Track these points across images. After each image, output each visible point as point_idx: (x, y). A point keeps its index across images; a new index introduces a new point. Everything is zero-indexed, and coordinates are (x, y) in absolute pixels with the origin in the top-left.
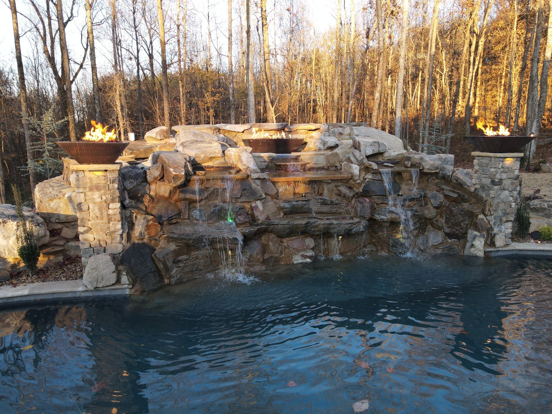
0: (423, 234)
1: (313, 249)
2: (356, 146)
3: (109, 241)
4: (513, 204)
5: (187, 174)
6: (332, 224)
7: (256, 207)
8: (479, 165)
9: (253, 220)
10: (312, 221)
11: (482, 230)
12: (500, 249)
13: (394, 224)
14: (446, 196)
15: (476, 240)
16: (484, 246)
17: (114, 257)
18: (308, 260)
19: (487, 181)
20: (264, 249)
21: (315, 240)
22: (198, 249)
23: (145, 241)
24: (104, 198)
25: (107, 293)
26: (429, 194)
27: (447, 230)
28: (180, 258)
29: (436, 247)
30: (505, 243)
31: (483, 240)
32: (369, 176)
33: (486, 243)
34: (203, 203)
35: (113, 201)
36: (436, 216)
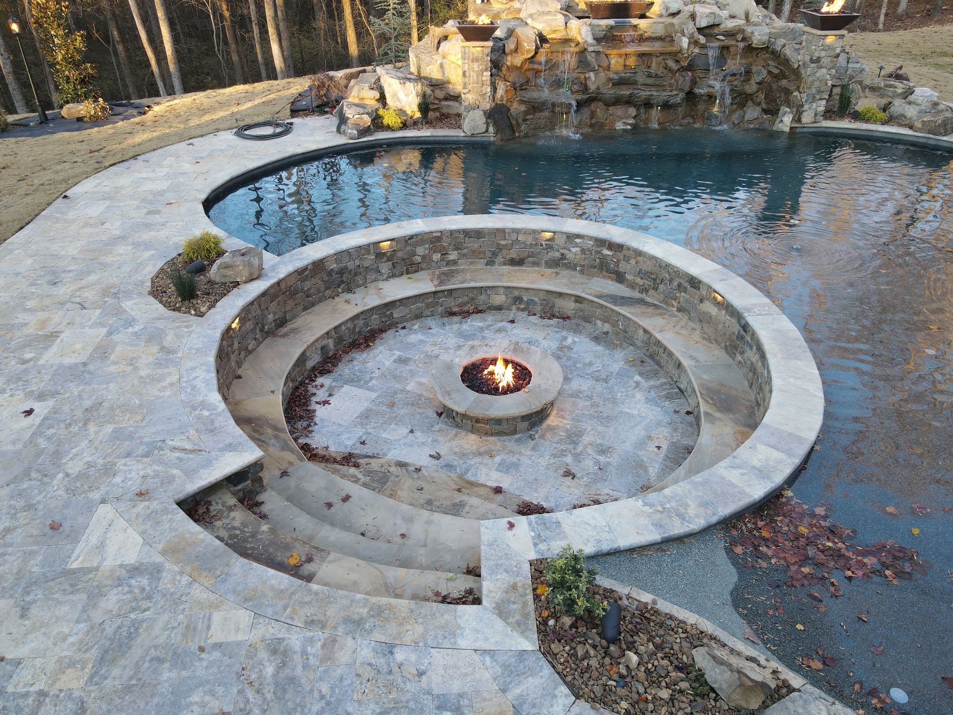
0: (742, 109)
1: (635, 117)
2: (693, 17)
3: (481, 101)
4: (829, 83)
5: (537, 48)
6: (652, 95)
7: (589, 78)
8: (806, 41)
9: (585, 89)
10: (636, 92)
11: (793, 107)
12: (806, 125)
13: (711, 98)
14: (769, 72)
15: (786, 117)
16: (792, 121)
17: (485, 112)
18: (629, 127)
19: (807, 58)
20: (593, 115)
21: (638, 109)
22: (542, 111)
23: (504, 102)
24: (480, 67)
25: (478, 139)
26: (754, 69)
27: (764, 106)
28: (528, 117)
29: (750, 122)
30: (814, 120)
31: (791, 116)
32: (697, 50)
33: (793, 119)
34: (547, 72)
35: (486, 70)
36: (757, 92)
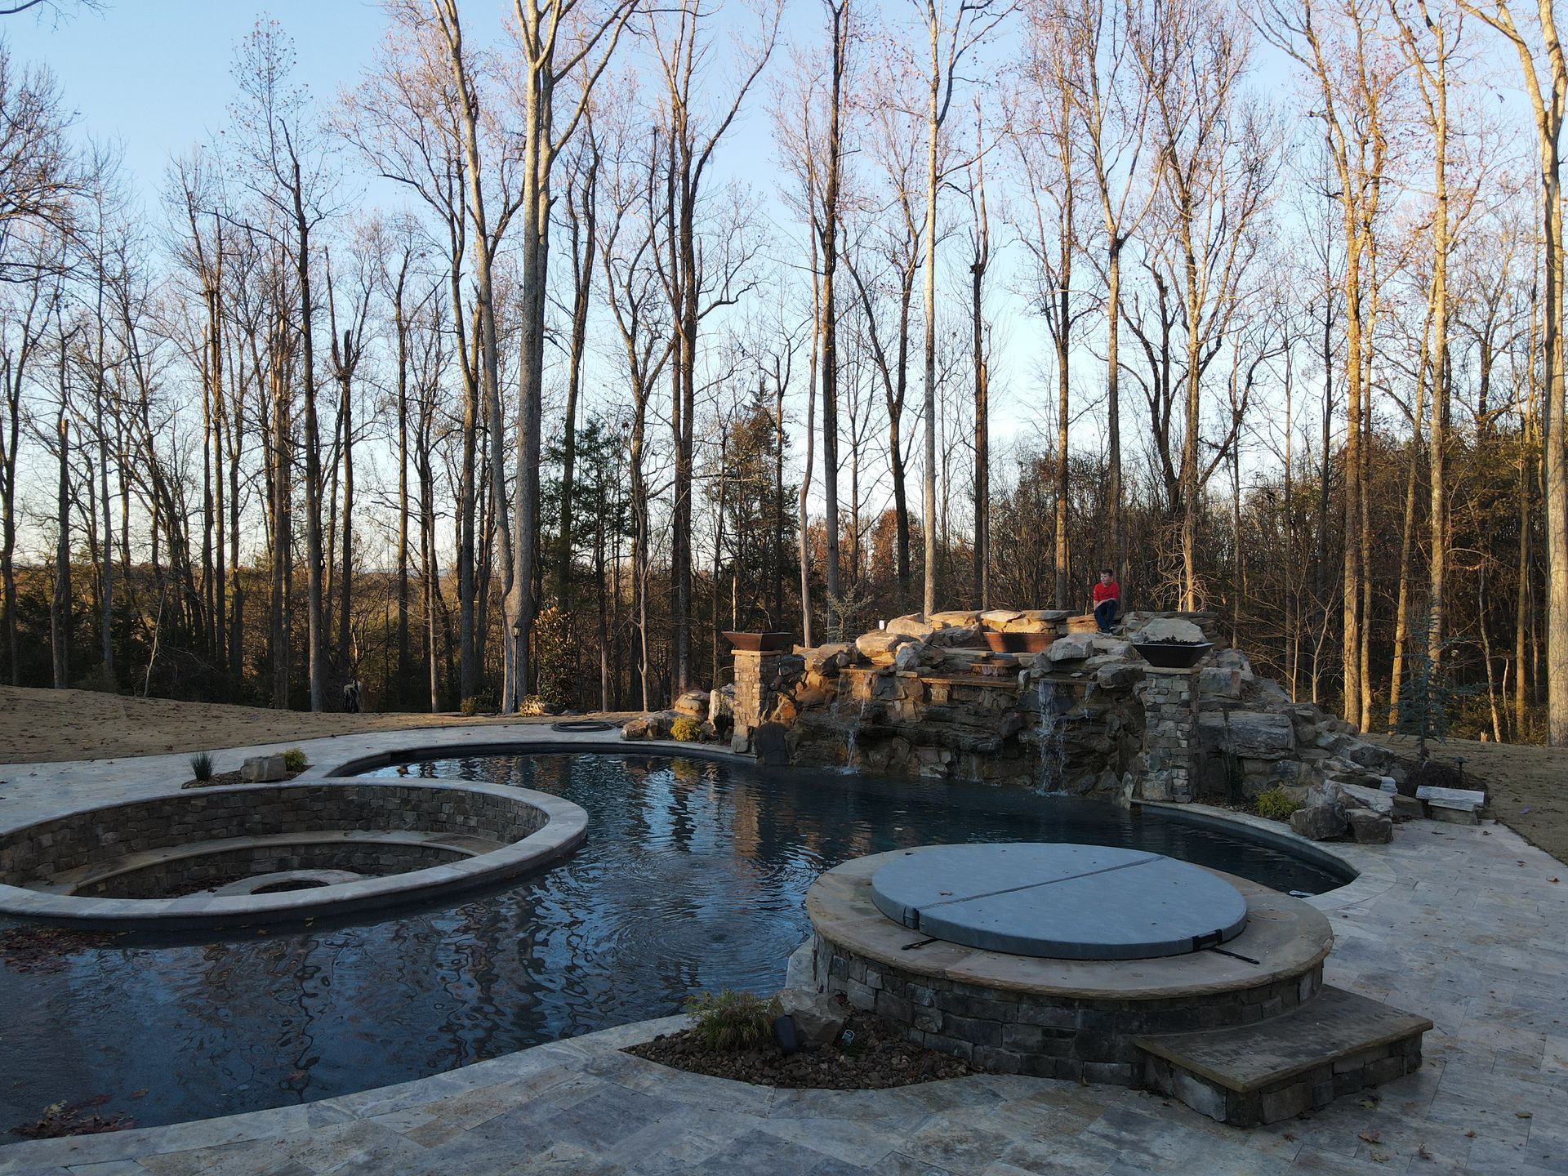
1: (949, 765)
3: (750, 716)
4: (1184, 743)
9: (881, 718)
10: (946, 730)
11: (1137, 773)
14: (1121, 724)
15: (1128, 787)
16: (1133, 795)
17: (749, 728)
18: (939, 777)
20: (892, 753)
21: (953, 755)
22: (823, 738)
23: (782, 722)
25: (743, 759)
26: (1108, 717)
27: (1116, 769)
28: (805, 743)
29: (1099, 792)
30: (1167, 798)
31: (1132, 787)
33: (1135, 791)
36: (1114, 751)
